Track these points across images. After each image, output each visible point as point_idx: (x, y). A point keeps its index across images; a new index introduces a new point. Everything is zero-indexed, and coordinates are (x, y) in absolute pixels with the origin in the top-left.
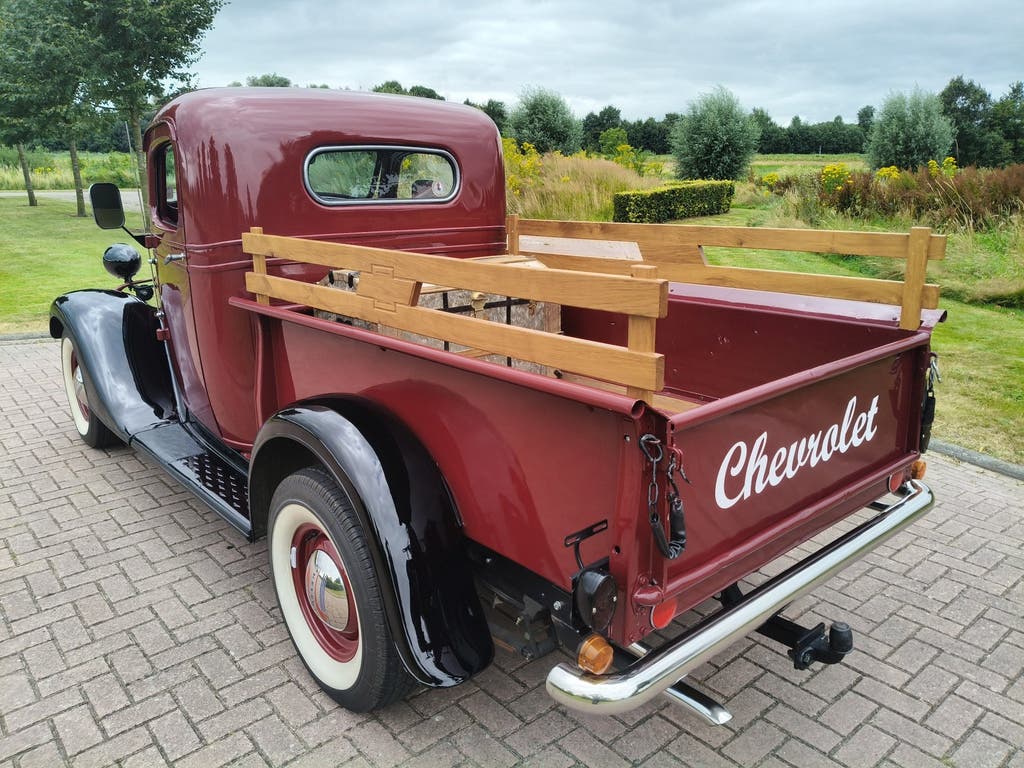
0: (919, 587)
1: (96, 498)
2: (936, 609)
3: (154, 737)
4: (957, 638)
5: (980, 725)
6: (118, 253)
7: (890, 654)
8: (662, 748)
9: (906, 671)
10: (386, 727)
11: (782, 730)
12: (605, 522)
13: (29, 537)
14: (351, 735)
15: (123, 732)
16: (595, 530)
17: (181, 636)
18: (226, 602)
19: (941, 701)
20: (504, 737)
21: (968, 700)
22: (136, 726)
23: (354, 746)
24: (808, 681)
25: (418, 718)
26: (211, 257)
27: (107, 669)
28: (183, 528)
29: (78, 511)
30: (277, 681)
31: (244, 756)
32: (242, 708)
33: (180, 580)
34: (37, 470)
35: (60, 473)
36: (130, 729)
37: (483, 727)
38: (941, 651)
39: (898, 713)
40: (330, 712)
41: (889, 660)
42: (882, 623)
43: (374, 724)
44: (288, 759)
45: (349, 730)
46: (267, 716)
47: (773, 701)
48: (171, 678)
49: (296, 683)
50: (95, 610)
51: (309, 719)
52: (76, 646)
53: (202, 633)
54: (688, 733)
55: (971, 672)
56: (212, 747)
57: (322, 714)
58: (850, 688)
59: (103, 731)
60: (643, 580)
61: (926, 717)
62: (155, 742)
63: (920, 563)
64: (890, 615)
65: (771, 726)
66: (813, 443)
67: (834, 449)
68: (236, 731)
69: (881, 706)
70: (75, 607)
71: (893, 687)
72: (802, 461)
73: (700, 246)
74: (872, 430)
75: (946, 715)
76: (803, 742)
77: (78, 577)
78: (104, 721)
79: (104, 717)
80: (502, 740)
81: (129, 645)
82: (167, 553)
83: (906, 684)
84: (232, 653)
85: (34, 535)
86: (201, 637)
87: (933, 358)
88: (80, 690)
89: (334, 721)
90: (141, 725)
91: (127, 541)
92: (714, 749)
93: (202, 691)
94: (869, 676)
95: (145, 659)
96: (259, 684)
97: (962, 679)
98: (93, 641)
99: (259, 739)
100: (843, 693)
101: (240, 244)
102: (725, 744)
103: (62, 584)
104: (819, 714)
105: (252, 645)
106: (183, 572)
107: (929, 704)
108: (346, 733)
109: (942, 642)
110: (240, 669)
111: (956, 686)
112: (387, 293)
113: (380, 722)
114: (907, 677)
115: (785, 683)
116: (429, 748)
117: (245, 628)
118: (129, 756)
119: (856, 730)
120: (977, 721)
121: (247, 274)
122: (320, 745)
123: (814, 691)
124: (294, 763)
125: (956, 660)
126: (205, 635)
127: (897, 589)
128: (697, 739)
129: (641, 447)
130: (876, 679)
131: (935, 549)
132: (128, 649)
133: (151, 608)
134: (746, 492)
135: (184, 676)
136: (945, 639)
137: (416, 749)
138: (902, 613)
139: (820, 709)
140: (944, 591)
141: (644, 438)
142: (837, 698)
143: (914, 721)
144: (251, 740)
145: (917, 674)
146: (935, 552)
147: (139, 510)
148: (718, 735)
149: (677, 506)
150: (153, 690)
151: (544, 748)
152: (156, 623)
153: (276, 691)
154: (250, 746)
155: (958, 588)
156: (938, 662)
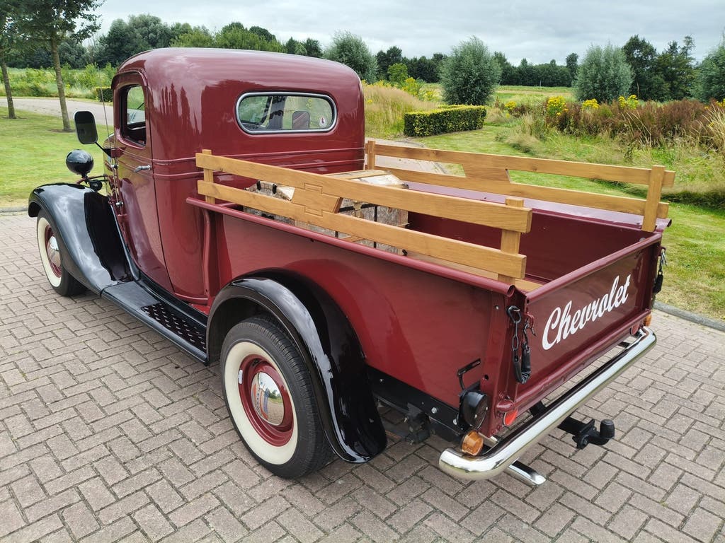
0: (636, 393)
1: (73, 332)
2: (648, 407)
3: (150, 498)
4: (663, 426)
5: (681, 481)
6: (77, 157)
7: (623, 437)
8: (487, 499)
9: (633, 448)
10: (306, 488)
11: (561, 486)
12: (479, 360)
13: (31, 361)
14: (284, 493)
15: (128, 495)
16: (474, 365)
17: (156, 429)
18: (182, 405)
19: (657, 467)
20: (385, 493)
21: (673, 466)
22: (136, 491)
23: (288, 501)
24: (574, 455)
25: (327, 482)
26: (171, 168)
27: (108, 453)
28: (140, 354)
29: (62, 342)
30: (228, 459)
31: (215, 509)
32: (208, 477)
33: (146, 391)
34: (25, 312)
35: (42, 314)
36: (133, 493)
37: (371, 487)
38: (654, 434)
39: (632, 474)
40: (267, 479)
41: (622, 441)
42: (616, 416)
43: (298, 487)
44: (245, 510)
45: (282, 490)
46: (226, 483)
47: (553, 468)
48: (155, 458)
49: (241, 460)
50: (90, 411)
51: (254, 484)
52: (82, 437)
53: (170, 427)
54: (503, 489)
55: (673, 447)
56: (192, 504)
57: (262, 480)
58: (601, 459)
59: (114, 494)
60: (502, 396)
61: (648, 477)
62: (152, 501)
63: (635, 377)
64: (620, 412)
65: (554, 484)
66: (595, 306)
67: (605, 309)
68: (206, 493)
69: (620, 470)
70: (76, 410)
71: (627, 458)
72: (588, 318)
73: (506, 170)
74: (625, 297)
75: (661, 475)
76: (575, 493)
77: (74, 388)
78: (114, 488)
79: (113, 485)
80: (384, 495)
81: (120, 436)
82: (133, 372)
83: (635, 456)
84: (194, 441)
85: (34, 359)
86: (169, 429)
87: (663, 250)
88: (92, 467)
89: (271, 485)
90: (140, 490)
91: (102, 363)
92: (520, 499)
93: (179, 466)
94: (611, 451)
95: (133, 446)
96: (216, 461)
97: (668, 452)
98: (94, 433)
99: (222, 498)
100: (596, 462)
101: (194, 160)
102: (527, 495)
103: (63, 394)
104: (583, 476)
105: (206, 435)
106: (147, 385)
107: (650, 468)
108: (281, 493)
109: (655, 429)
110: (201, 451)
111: (665, 457)
112: (316, 203)
113: (302, 485)
114: (635, 452)
115: (560, 456)
116: (338, 501)
117: (199, 423)
118: (135, 511)
119: (607, 485)
120: (679, 479)
121: (199, 182)
122: (265, 501)
123: (579, 461)
124: (250, 513)
125: (663, 439)
126: (172, 428)
127: (623, 395)
128: (508, 492)
129: (508, 314)
130: (616, 453)
131: (644, 368)
132: (120, 439)
133: (130, 410)
134: (558, 339)
135: (163, 457)
136: (656, 427)
137: (329, 502)
138: (627, 410)
139: (583, 473)
140: (652, 395)
141: (510, 308)
142: (593, 466)
143: (642, 479)
144: (218, 498)
145: (641, 450)
146: (644, 370)
147: (106, 341)
148: (522, 490)
149: (527, 351)
150: (143, 466)
151: (412, 500)
152: (136, 420)
153: (228, 466)
154: (218, 503)
155: (661, 394)
156: (652, 441)
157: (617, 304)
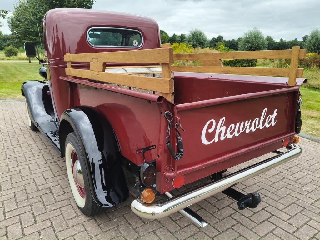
0: (300, 186)
1: (29, 145)
2: (305, 193)
3: (20, 220)
4: (312, 204)
5: (316, 236)
7: (285, 208)
8: (192, 236)
9: (289, 215)
10: (97, 222)
11: (238, 233)
12: (155, 145)
13: (4, 156)
14: (84, 223)
15: (11, 218)
16: (150, 148)
17: (40, 188)
18: (58, 178)
19: (301, 227)
20: (136, 228)
21: (312, 227)
22: (16, 216)
23: (84, 227)
24: (251, 216)
25: (109, 219)
27: (14, 197)
28: (52, 155)
29: (22, 149)
30: (66, 204)
31: (47, 228)
32: (51, 212)
33: (46, 171)
34: (14, 136)
35: (21, 138)
36: (14, 217)
37: (130, 224)
38: (304, 208)
39: (284, 230)
40: (80, 216)
41: (283, 211)
42: (283, 197)
43: (93, 221)
44: (61, 230)
45: (84, 222)
46: (59, 215)
47: (237, 222)
48: (32, 201)
49: (72, 205)
50: (17, 178)
51: (72, 217)
52: (7, 189)
53: (47, 187)
54: (203, 231)
55: (315, 217)
56: (38, 224)
57: (77, 216)
58: (267, 220)
59: (5, 216)
60: (168, 168)
61: (294, 232)
62: (20, 221)
63: (302, 178)
64: (287, 195)
65: (234, 231)
66: (247, 124)
67: (257, 127)
68: (48, 219)
69: (277, 227)
70: (11, 177)
71: (283, 220)
72: (242, 130)
73: (220, 60)
74: (274, 122)
75: (303, 232)
76: (245, 238)
77: (15, 168)
78: (6, 214)
79: (7, 212)
81: (23, 190)
82: (45, 162)
83: (289, 220)
84: (54, 194)
85: (6, 156)
86: (46, 189)
87: (300, 96)
88: (3, 203)
89: (80, 219)
90: (18, 215)
91: (34, 158)
92: (211, 238)
93: (41, 205)
94: (275, 216)
95: (26, 195)
96: (59, 205)
97: (311, 219)
98: (12, 188)
99: (53, 223)
100: (264, 221)
101: (64, 59)
102: (215, 236)
103: (9, 170)
104: (253, 228)
105: (62, 192)
106: (48, 168)
107: (296, 227)
108: (83, 223)
109: (306, 205)
110: (55, 200)
111: (308, 222)
112: (97, 68)
113: (95, 220)
114: (289, 217)
115: (243, 216)
116: (109, 230)
117: (61, 187)
118: (10, 225)
119: (266, 235)
120: (315, 235)
121: (66, 69)
122: (73, 226)
123: (253, 220)
124: (63, 231)
125: (310, 212)
126: (48, 188)
127: (292, 186)
128: (205, 234)
129: (165, 116)
130: (277, 217)
131: (309, 173)
132: (22, 191)
133: (34, 179)
134: (216, 139)
135: (37, 200)
136: (307, 205)
137: (105, 230)
138: (292, 194)
139: (254, 226)
140: (309, 188)
141: (166, 112)
142: (261, 223)
143: (289, 233)
144: (51, 223)
145: (294, 216)
146: (309, 174)
147: (40, 149)
148: (214, 233)
149: (179, 140)
150: (26, 204)
151: (149, 233)
152: (34, 184)
153: (64, 207)
154: (50, 225)
155: (315, 187)
156: (303, 212)
157: (267, 126)
